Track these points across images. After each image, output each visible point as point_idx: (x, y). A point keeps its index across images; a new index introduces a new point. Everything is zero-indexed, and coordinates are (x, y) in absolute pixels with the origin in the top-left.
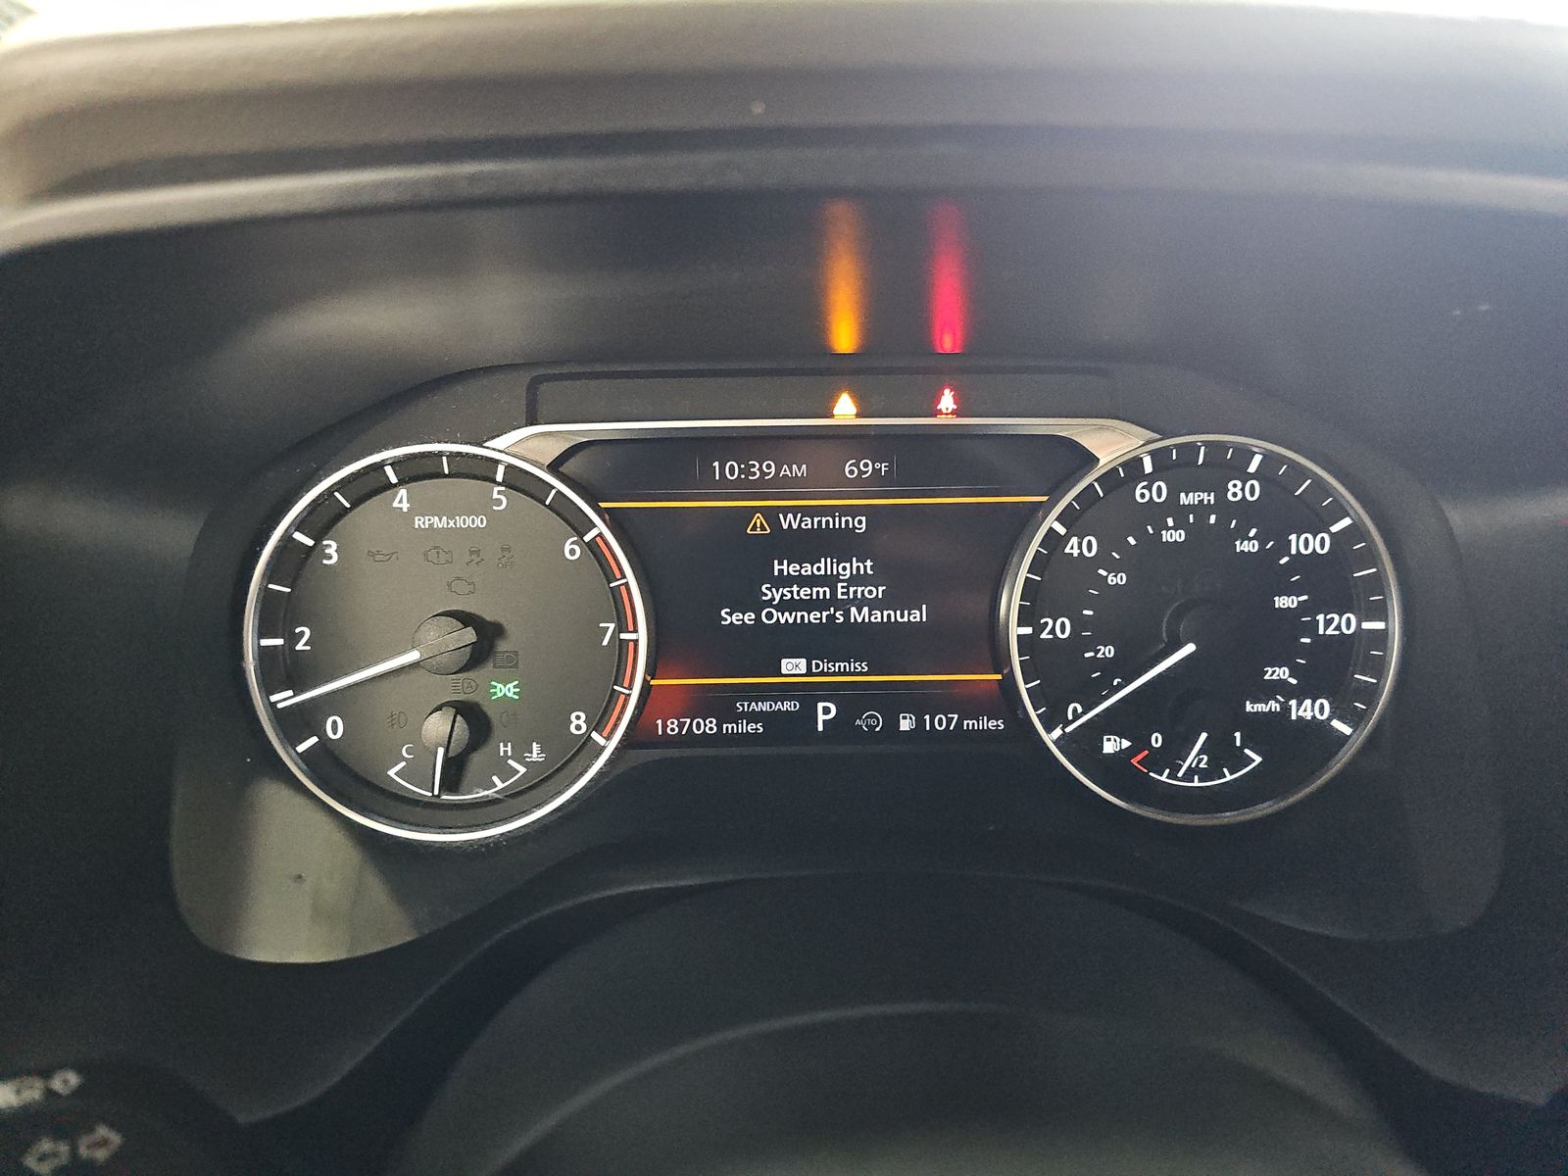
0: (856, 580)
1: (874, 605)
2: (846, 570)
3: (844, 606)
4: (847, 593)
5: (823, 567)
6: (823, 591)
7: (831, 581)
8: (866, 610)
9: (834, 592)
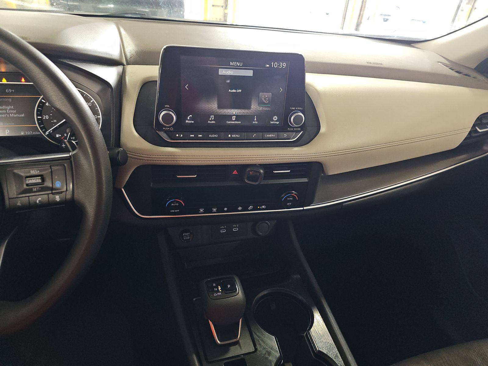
0: (10, 109)
1: (14, 114)
2: (8, 108)
3: (9, 114)
4: (9, 112)
5: (4, 107)
6: (4, 111)
7: (6, 110)
8: (13, 114)
9: (6, 111)
